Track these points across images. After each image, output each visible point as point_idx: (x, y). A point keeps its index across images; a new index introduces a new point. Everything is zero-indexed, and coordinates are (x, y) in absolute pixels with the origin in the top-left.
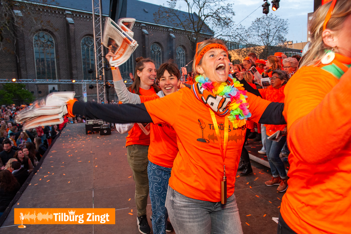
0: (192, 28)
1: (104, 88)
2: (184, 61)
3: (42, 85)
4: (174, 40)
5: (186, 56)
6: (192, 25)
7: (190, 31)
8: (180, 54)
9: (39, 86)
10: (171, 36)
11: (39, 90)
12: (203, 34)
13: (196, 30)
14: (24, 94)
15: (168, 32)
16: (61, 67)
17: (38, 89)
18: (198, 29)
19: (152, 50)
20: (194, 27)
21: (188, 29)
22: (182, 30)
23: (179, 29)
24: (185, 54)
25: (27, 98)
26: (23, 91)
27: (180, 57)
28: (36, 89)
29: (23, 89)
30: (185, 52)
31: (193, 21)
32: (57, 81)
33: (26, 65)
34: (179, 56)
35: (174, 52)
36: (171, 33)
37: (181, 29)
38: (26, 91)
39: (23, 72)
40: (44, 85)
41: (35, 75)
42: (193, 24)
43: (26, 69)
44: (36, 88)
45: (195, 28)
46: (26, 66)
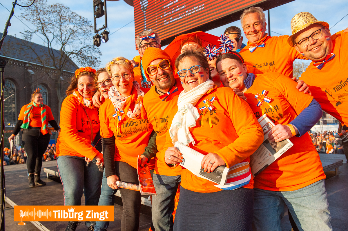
0: (53, 64)
2: (47, 101)
4: (33, 76)
5: (49, 96)
6: (52, 60)
7: (49, 67)
10: (29, 73)
12: (67, 72)
13: (58, 66)
15: (26, 67)
18: (60, 66)
20: (54, 63)
21: (47, 65)
22: (39, 66)
23: (35, 64)
24: (47, 93)
30: (48, 90)
31: (54, 57)
36: (30, 69)
37: (38, 64)
42: (54, 60)
45: (56, 64)
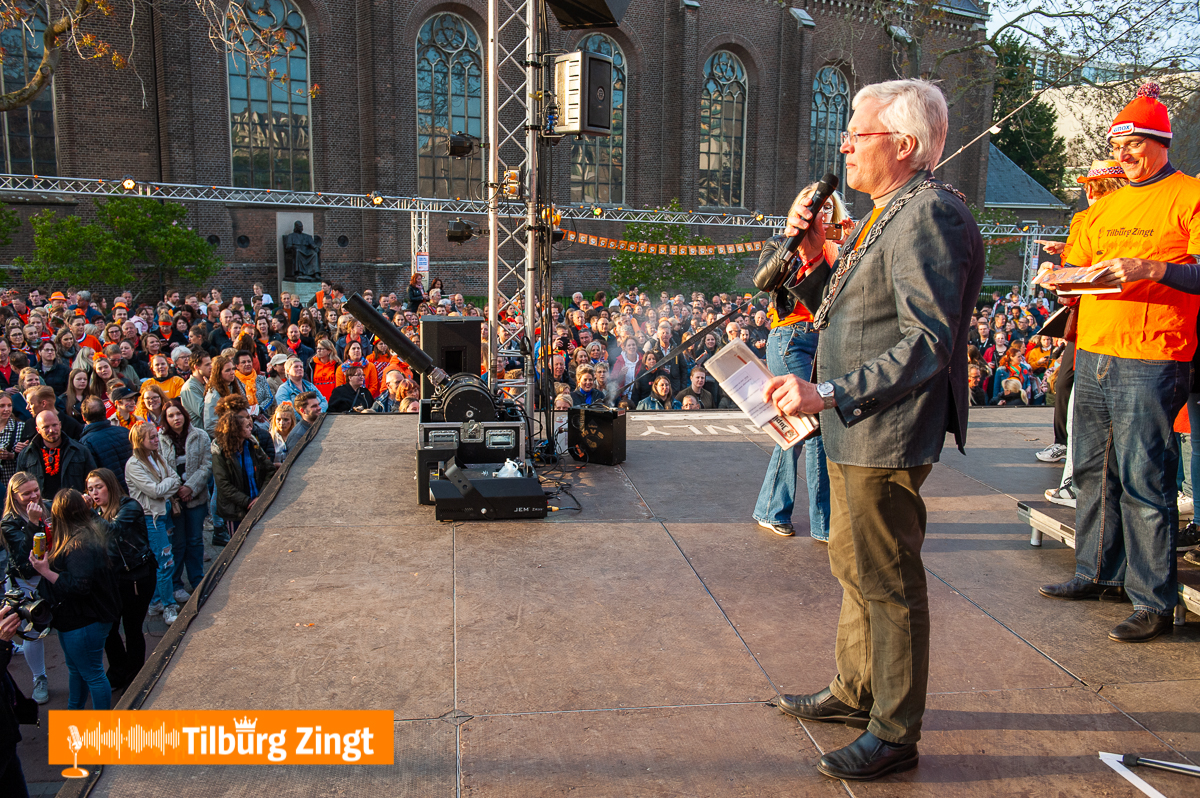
1: (525, 241)
3: (251, 213)
4: (808, 35)
8: (828, 99)
9: (239, 214)
10: (795, 20)
11: (241, 233)
14: (176, 248)
16: (330, 142)
17: (235, 226)
19: (708, 79)
25: (190, 263)
26: (175, 232)
27: (827, 112)
28: (230, 228)
29: (175, 223)
32: (311, 198)
33: (192, 124)
34: (823, 108)
35: (805, 88)
36: (798, 8)
38: (187, 235)
39: (182, 157)
40: (260, 212)
41: (227, 167)
43: (192, 143)
44: (229, 221)
46: (192, 129)
